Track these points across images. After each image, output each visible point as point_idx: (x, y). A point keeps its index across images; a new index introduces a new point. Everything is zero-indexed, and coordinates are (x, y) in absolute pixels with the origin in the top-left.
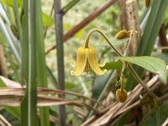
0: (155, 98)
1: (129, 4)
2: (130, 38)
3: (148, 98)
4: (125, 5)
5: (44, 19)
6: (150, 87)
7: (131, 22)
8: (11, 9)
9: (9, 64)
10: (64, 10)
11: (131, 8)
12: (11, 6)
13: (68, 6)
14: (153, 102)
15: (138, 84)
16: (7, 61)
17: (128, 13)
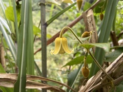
0: (112, 80)
1: (89, 17)
2: (90, 37)
3: (107, 81)
4: (87, 18)
5: (34, 30)
6: (108, 72)
7: (91, 28)
8: (12, 23)
9: (7, 64)
10: (48, 23)
11: (90, 19)
12: (13, 21)
13: (50, 20)
14: (111, 83)
15: (99, 70)
16: (6, 61)
17: (89, 22)
